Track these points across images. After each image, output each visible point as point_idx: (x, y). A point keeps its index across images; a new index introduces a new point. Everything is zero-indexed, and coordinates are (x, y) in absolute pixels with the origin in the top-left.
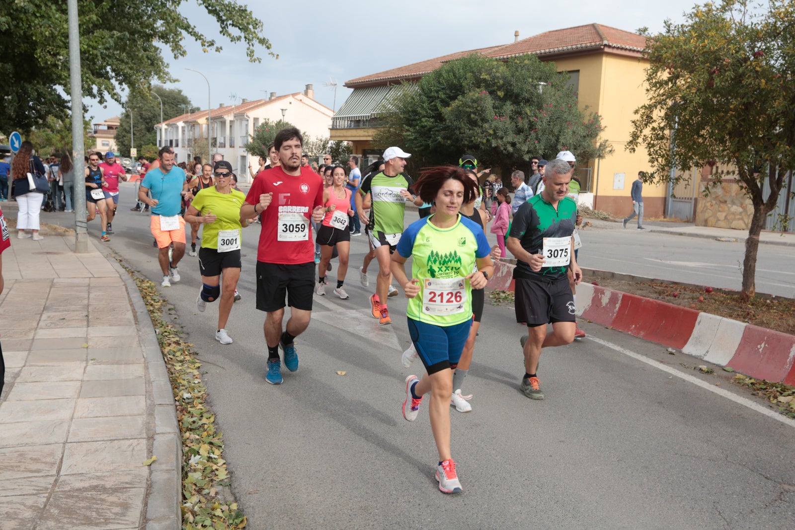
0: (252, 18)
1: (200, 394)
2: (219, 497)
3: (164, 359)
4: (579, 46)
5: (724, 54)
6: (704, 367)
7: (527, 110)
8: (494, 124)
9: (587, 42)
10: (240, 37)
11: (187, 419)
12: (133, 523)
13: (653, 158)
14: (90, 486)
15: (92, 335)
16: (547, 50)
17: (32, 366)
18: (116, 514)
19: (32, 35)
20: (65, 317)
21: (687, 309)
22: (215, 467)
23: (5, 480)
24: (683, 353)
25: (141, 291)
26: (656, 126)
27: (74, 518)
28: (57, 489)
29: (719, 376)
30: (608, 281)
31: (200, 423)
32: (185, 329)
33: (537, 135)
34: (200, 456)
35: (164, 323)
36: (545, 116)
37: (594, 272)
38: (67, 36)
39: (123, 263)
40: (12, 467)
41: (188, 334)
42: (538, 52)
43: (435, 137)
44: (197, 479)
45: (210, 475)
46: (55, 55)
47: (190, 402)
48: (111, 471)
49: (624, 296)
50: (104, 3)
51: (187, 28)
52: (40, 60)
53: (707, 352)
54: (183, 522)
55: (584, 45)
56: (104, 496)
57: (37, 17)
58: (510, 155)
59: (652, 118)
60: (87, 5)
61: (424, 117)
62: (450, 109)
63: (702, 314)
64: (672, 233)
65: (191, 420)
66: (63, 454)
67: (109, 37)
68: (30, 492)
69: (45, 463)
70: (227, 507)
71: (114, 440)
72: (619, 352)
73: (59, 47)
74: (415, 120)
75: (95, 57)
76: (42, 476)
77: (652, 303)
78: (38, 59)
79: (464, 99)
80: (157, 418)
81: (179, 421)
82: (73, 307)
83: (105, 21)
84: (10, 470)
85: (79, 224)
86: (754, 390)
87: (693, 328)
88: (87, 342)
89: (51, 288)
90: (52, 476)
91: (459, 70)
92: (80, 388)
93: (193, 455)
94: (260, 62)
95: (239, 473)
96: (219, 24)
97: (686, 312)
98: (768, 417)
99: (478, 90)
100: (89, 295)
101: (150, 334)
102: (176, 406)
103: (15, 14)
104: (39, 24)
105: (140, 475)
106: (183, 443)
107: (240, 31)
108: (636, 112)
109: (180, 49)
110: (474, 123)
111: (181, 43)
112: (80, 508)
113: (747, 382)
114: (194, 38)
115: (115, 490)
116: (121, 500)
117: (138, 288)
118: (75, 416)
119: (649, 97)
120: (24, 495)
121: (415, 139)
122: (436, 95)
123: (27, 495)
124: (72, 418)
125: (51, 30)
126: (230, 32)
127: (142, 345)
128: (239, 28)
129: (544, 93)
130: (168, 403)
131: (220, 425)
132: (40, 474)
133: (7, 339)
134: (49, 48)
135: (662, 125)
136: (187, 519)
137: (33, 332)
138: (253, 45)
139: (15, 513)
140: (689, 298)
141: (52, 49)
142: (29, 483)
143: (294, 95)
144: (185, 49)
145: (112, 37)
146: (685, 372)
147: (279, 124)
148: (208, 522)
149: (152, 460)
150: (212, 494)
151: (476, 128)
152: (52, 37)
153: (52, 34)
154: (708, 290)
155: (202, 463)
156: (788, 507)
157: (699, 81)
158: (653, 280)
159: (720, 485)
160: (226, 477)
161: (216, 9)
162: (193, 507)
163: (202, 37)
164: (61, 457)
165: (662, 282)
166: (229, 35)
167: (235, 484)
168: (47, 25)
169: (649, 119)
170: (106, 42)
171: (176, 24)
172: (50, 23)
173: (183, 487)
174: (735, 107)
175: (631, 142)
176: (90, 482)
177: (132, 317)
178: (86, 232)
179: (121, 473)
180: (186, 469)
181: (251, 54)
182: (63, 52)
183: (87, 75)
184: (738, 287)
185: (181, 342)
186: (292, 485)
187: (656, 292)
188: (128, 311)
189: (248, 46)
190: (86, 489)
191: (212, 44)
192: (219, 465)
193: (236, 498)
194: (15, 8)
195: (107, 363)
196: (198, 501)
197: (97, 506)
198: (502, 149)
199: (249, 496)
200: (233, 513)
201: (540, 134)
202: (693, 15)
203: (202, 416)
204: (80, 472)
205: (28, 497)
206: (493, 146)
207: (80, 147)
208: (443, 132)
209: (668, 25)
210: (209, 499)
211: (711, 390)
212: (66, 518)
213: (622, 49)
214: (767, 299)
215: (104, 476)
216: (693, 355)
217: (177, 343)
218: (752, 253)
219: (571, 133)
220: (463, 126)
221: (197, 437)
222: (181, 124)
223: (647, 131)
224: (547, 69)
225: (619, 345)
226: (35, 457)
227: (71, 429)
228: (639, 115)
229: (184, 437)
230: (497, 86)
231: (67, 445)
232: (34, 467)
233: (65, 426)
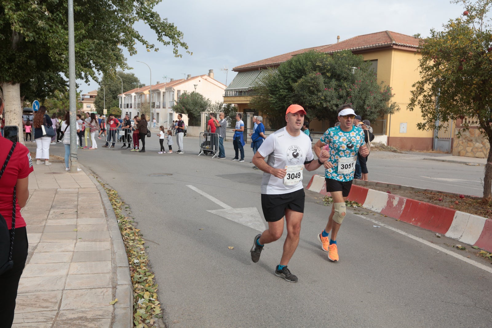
0: (176, 31)
1: (144, 260)
2: (155, 325)
3: (123, 238)
4: (377, 45)
5: (469, 50)
6: (460, 246)
7: (345, 84)
8: (325, 93)
9: (382, 43)
10: (170, 42)
11: (136, 276)
13: (424, 114)
14: (78, 317)
15: (80, 223)
16: (357, 48)
17: (44, 242)
19: (47, 43)
20: (64, 212)
21: (447, 208)
22: (153, 306)
23: (27, 313)
24: (446, 237)
25: (109, 196)
26: (426, 95)
28: (58, 319)
29: (469, 252)
30: (397, 191)
31: (144, 278)
32: (135, 220)
33: (352, 99)
34: (144, 299)
35: (123, 216)
36: (356, 88)
37: (388, 185)
38: (67, 43)
39: (98, 179)
40: (32, 304)
41: (137, 223)
42: (352, 49)
43: (288, 101)
44: (142, 314)
45: (150, 311)
46: (60, 54)
47: (138, 265)
48: (91, 308)
49: (407, 200)
50: (89, 23)
51: (138, 37)
52: (51, 58)
53: (461, 236)
55: (380, 44)
56: (86, 324)
57: (50, 32)
58: (334, 112)
59: (424, 89)
60: (79, 25)
61: (281, 89)
62: (297, 84)
63: (458, 212)
64: (437, 160)
65: (139, 276)
66: (62, 297)
67: (92, 43)
68: (43, 320)
69: (51, 302)
71: (92, 289)
72: (405, 236)
73: (63, 50)
74: (276, 91)
75: (83, 55)
76: (50, 311)
77: (425, 205)
78: (50, 57)
79: (306, 78)
80: (118, 275)
81: (131, 277)
82: (68, 206)
83: (90, 34)
84: (30, 306)
85: (72, 155)
87: (452, 221)
88: (76, 228)
89: (55, 194)
90: (55, 310)
91: (303, 60)
92: (72, 256)
93: (140, 299)
94: (181, 57)
95: (168, 310)
96: (157, 34)
97: (447, 211)
99: (314, 72)
100: (78, 199)
101: (114, 224)
102: (130, 268)
103: (38, 31)
104: (51, 36)
105: (108, 311)
106: (134, 291)
107: (169, 38)
108: (414, 86)
109: (133, 50)
110: (312, 93)
111: (134, 46)
113: (488, 256)
114: (142, 43)
115: (93, 320)
116: (96, 326)
117: (107, 195)
118: (69, 273)
119: (422, 77)
120: (39, 322)
121: (276, 102)
122: (289, 75)
123: (40, 322)
124: (67, 275)
125: (58, 40)
126: (163, 39)
127: (109, 230)
128: (169, 37)
129: (355, 74)
130: (125, 266)
131: (156, 280)
132: (48, 309)
133: (29, 226)
134: (57, 51)
135: (430, 93)
137: (45, 222)
138: (177, 47)
140: (449, 202)
141: (59, 51)
142: (42, 315)
143: (202, 76)
144: (136, 49)
146: (447, 249)
147: (193, 94)
149: (115, 301)
150: (152, 323)
151: (313, 96)
152: (59, 44)
153: (59, 42)
154: (461, 197)
155: (146, 304)
157: (453, 67)
158: (425, 190)
160: (160, 312)
161: (155, 26)
163: (147, 43)
164: (60, 298)
165: (432, 192)
166: (163, 41)
167: (166, 317)
168: (56, 37)
169: (422, 90)
170: (90, 46)
171: (132, 35)
172: (58, 35)
173: (134, 318)
174: (476, 82)
175: (410, 104)
176: (78, 314)
177: (104, 212)
178: (76, 160)
179: (96, 309)
180: (136, 307)
181: (176, 52)
182: (65, 52)
183: (79, 66)
184: (481, 195)
185: (133, 228)
186: (201, 318)
187: (428, 198)
188: (101, 208)
189: (174, 47)
190: (75, 319)
191: (152, 47)
192: (155, 305)
193: (166, 326)
194: (38, 27)
195: (89, 241)
198: (330, 108)
199: (174, 324)
201: (353, 99)
202: (449, 26)
203: (145, 274)
204: (72, 308)
206: (324, 106)
207: (74, 109)
208: (293, 98)
209: (433, 32)
210: (150, 326)
211: (464, 260)
213: (404, 46)
215: (86, 311)
216: (453, 238)
217: (131, 229)
218: (489, 174)
219: (372, 98)
220: (305, 94)
221: (142, 287)
222: (133, 94)
223: (421, 98)
224: (357, 59)
225: (404, 231)
226: (45, 298)
227: (67, 281)
228: (416, 87)
229: (135, 287)
230: (327, 70)
231: (65, 292)
232: (45, 304)
233: (63, 280)
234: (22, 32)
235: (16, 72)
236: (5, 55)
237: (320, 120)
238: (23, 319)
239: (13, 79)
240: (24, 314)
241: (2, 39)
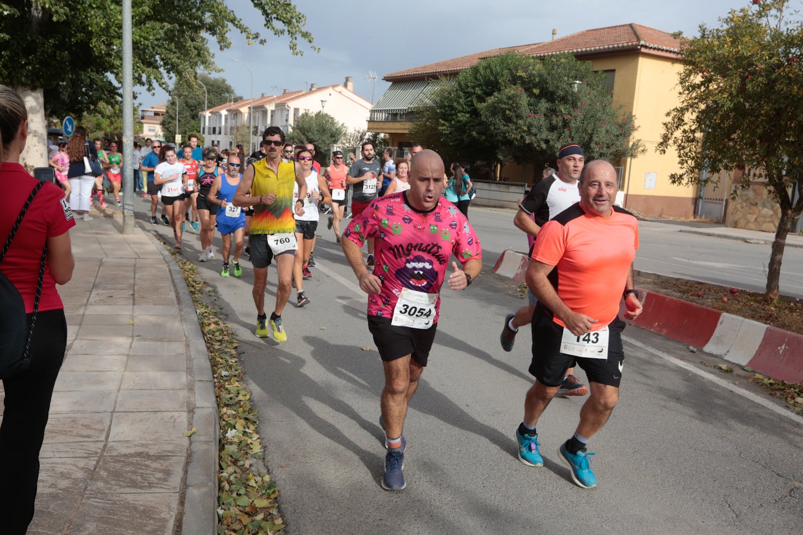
0: (295, 12)
1: (237, 372)
2: (253, 468)
3: (204, 338)
4: (616, 46)
5: (758, 60)
6: (724, 367)
7: (562, 108)
8: (529, 120)
9: (624, 42)
10: (284, 31)
11: (225, 395)
12: (175, 488)
13: (683, 160)
14: (136, 453)
15: (137, 313)
16: (584, 49)
17: (83, 339)
18: (159, 479)
19: (88, 25)
20: (113, 295)
21: (710, 308)
22: (249, 441)
23: (58, 443)
24: (704, 352)
25: (183, 273)
26: (687, 129)
27: (121, 481)
28: (105, 454)
29: (738, 376)
31: (237, 399)
32: (223, 311)
33: (571, 133)
34: (236, 430)
35: (204, 304)
36: (579, 114)
38: (120, 27)
39: (166, 245)
40: (65, 431)
41: (227, 315)
42: (575, 51)
43: (470, 133)
44: (233, 452)
45: (245, 448)
46: (109, 45)
47: (228, 380)
48: (155, 440)
49: (648, 294)
51: (233, 20)
52: (94, 49)
53: (728, 351)
54: (219, 489)
55: (620, 45)
56: (148, 463)
57: (93, 8)
58: (543, 152)
59: (683, 121)
61: (460, 112)
62: (486, 104)
63: (725, 315)
64: (701, 233)
65: (228, 396)
66: (111, 421)
68: (82, 456)
69: (95, 429)
70: (261, 479)
71: (157, 412)
72: (641, 348)
73: (113, 37)
74: (451, 115)
75: (146, 47)
76: (92, 441)
77: (676, 302)
78: (92, 48)
79: (499, 96)
80: (197, 394)
81: (217, 397)
82: (120, 286)
83: (157, 13)
84: (63, 434)
85: (126, 207)
86: (772, 390)
87: (715, 328)
88: (133, 319)
89: (100, 267)
91: (496, 67)
92: (126, 362)
93: (229, 429)
94: (302, 55)
95: (271, 448)
96: (264, 17)
97: (709, 312)
98: (784, 416)
99: (514, 87)
100: (135, 275)
101: (191, 314)
102: (215, 383)
104: (95, 15)
105: (181, 445)
106: (220, 418)
107: (283, 24)
108: (668, 114)
109: (226, 41)
110: (508, 120)
111: (227, 35)
112: (126, 472)
113: (765, 382)
114: (239, 31)
115: (159, 457)
116: (164, 467)
117: (180, 270)
118: (122, 387)
119: (682, 100)
120: (76, 458)
121: (451, 133)
122: (472, 91)
123: (79, 457)
124: (119, 390)
125: (106, 21)
126: (274, 25)
127: (184, 324)
128: (283, 22)
129: (579, 91)
130: (207, 380)
131: (255, 402)
132: (91, 440)
134: (104, 38)
135: (693, 128)
136: (224, 487)
137: (83, 308)
138: (296, 39)
139: (69, 473)
140: (713, 298)
141: (107, 39)
142: (80, 447)
143: (334, 86)
144: (230, 41)
145: (162, 28)
146: (705, 370)
147: (318, 115)
148: (242, 491)
149: (192, 431)
150: (247, 466)
151: (510, 125)
152: (107, 27)
153: (107, 25)
154: (732, 292)
155: (237, 436)
156: (798, 503)
157: (731, 86)
158: (678, 280)
159: (732, 480)
160: (259, 451)
161: (261, 3)
162: (229, 476)
163: (247, 30)
164: (109, 424)
165: (687, 282)
166: (273, 28)
167: (269, 458)
168: (102, 16)
169: (680, 121)
170: (157, 33)
171: (223, 17)
172: (105, 14)
173: (220, 458)
174: (766, 113)
175: (661, 144)
176: (136, 449)
177: (175, 297)
178: (133, 214)
179: (163, 442)
180: (223, 442)
181: (293, 47)
182: (116, 41)
183: (138, 65)
184: (762, 289)
185: (220, 322)
186: (322, 461)
187: (680, 292)
188: (171, 291)
189: (291, 39)
190: (132, 455)
191: (257, 36)
192: (253, 439)
193: (268, 471)
195: (152, 340)
196: (233, 471)
197: (142, 471)
198: (535, 145)
199: (280, 469)
200: (265, 484)
201: (574, 130)
202: (728, 20)
203: (238, 393)
204: (126, 440)
205: (80, 459)
206: (527, 142)
207: (130, 133)
208: (477, 127)
209: (703, 29)
210: (244, 470)
211: (730, 388)
212: (114, 480)
213: (659, 49)
214: (790, 302)
215: (148, 444)
216: (714, 353)
217: (216, 323)
218: (778, 257)
219: (604, 132)
220: (498, 122)
221: (234, 412)
222: (224, 112)
223: (678, 134)
224: (583, 68)
225: (641, 341)
226: (85, 423)
227: (118, 399)
228: (671, 117)
229: (222, 413)
230: (533, 84)
231: (115, 415)
232: (85, 432)
233: (113, 396)
234: (47, 6)
235: (37, 70)
236: (21, 42)
237: (518, 164)
238: (53, 451)
239: (32, 81)
240: (54, 445)
241: (16, 16)
